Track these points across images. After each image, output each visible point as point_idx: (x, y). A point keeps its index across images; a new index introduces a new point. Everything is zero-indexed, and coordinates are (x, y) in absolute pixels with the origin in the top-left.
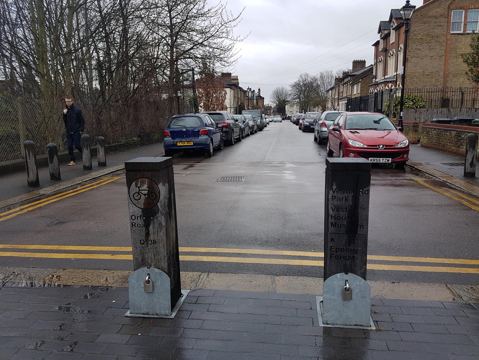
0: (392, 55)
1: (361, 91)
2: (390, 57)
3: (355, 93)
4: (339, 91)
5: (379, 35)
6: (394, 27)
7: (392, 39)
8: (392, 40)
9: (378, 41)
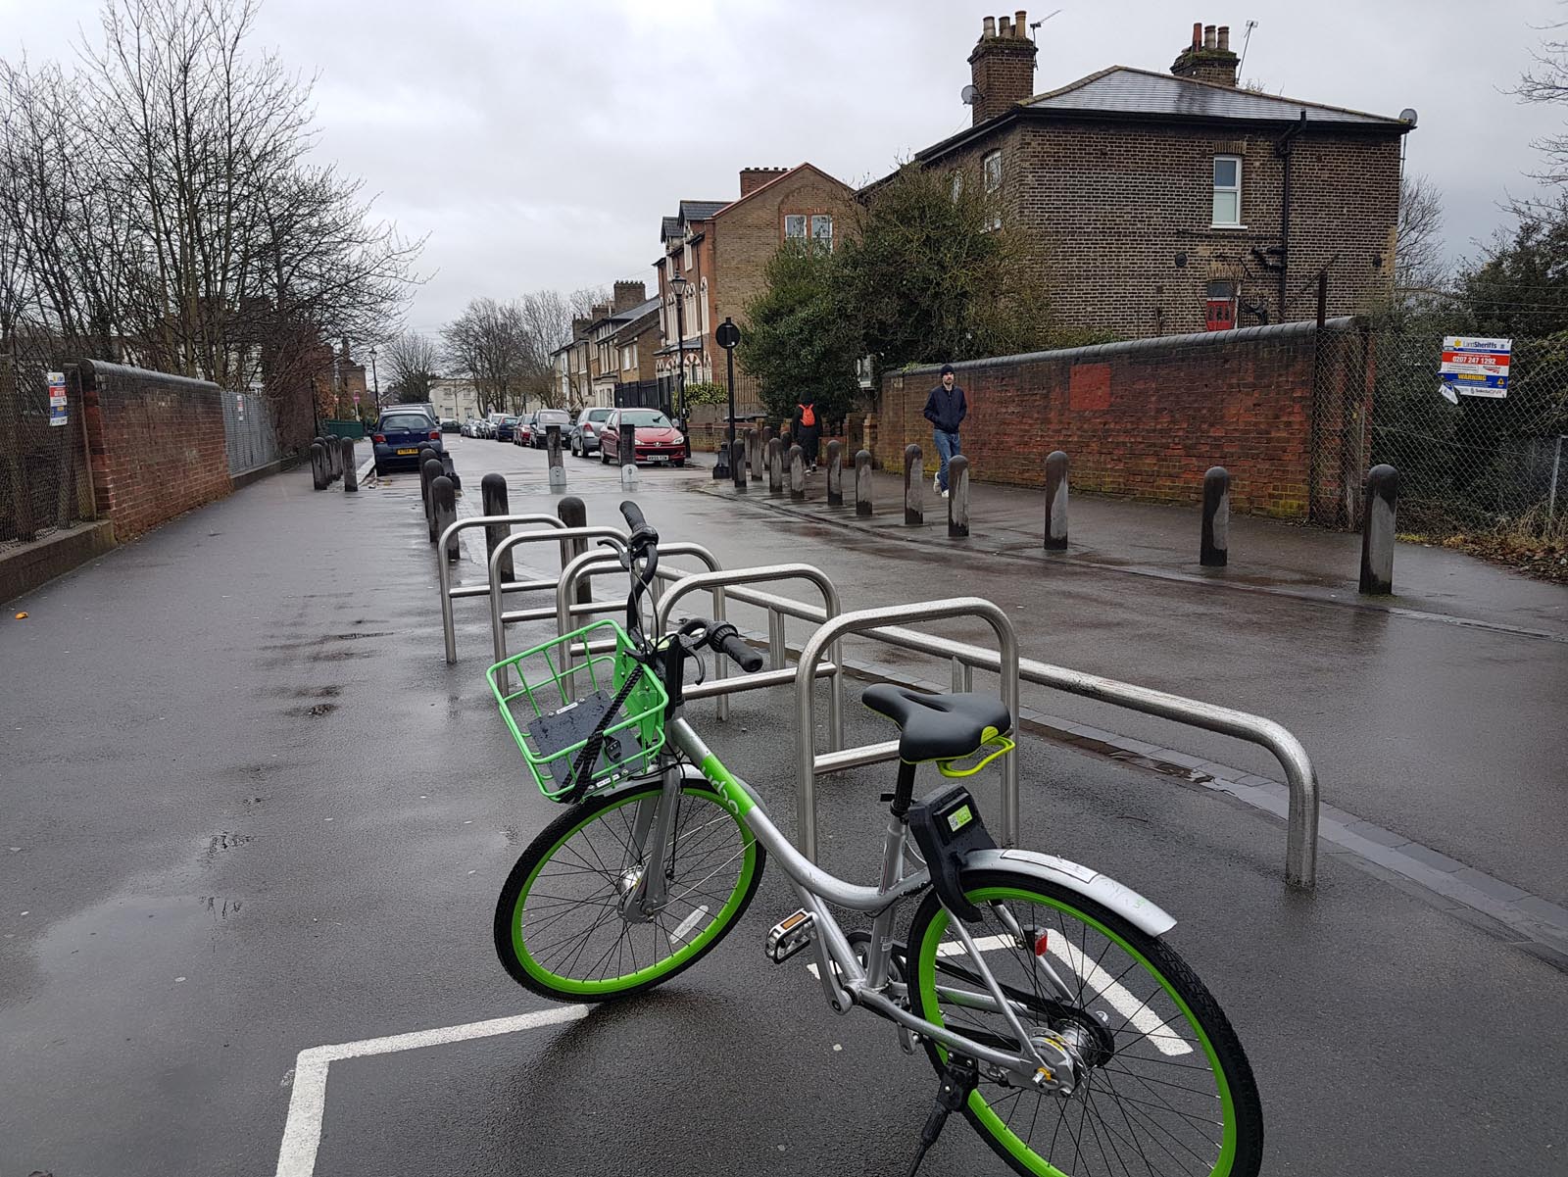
0: (691, 295)
1: (640, 362)
2: (687, 297)
3: (627, 367)
4: (588, 357)
5: (664, 245)
6: (689, 237)
7: (688, 262)
8: (689, 266)
9: (662, 259)
